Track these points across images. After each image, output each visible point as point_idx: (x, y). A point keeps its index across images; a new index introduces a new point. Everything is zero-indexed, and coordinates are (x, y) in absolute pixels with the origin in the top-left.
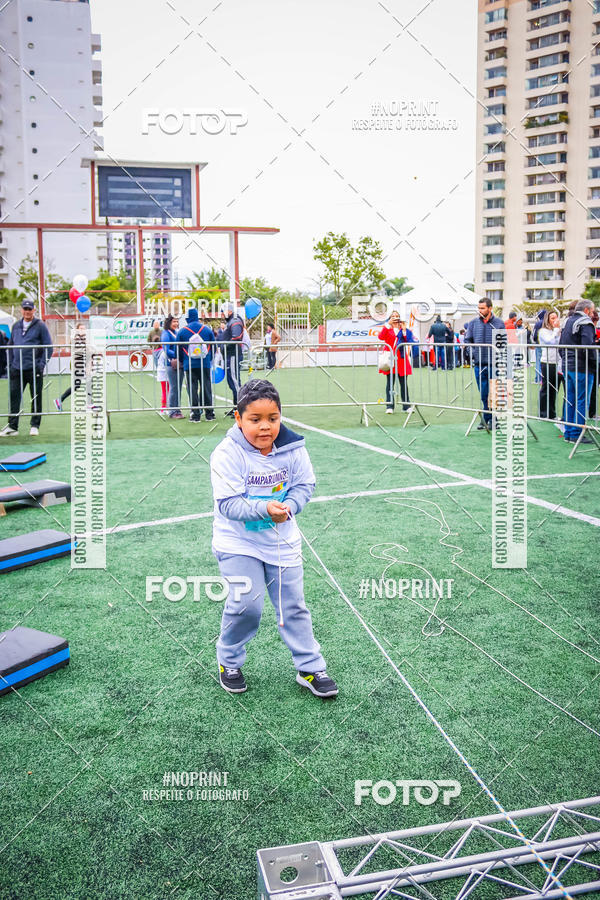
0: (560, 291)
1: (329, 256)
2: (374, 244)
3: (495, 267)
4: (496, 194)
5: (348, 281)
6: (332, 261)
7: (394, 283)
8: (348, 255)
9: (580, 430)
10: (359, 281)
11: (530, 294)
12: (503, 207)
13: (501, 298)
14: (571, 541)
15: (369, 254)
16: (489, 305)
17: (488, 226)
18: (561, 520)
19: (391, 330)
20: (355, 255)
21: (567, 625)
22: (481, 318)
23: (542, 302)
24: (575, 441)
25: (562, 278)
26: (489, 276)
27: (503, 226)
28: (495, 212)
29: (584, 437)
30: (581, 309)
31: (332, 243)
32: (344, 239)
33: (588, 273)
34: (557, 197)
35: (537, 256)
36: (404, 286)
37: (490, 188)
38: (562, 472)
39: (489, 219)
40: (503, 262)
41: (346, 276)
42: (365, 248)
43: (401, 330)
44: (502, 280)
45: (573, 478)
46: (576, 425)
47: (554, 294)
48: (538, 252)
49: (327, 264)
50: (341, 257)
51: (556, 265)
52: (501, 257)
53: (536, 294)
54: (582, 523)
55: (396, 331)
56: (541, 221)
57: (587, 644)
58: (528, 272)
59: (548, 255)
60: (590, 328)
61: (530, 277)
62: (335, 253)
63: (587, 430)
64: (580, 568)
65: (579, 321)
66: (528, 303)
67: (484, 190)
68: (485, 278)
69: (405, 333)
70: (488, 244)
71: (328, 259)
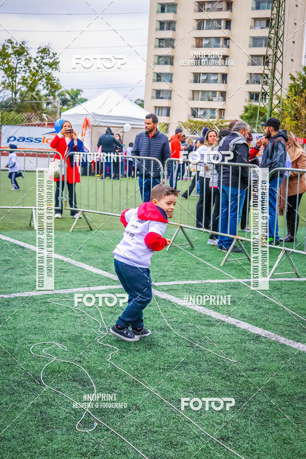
0: (222, 111)
1: (8, 63)
2: (51, 55)
3: (164, 86)
4: (168, 16)
5: (24, 89)
6: (10, 68)
7: (69, 94)
8: (26, 64)
9: (231, 240)
10: (36, 89)
11: (194, 113)
12: (174, 30)
13: (168, 115)
14: (218, 343)
15: (46, 64)
16: (155, 121)
17: (160, 47)
18: (210, 323)
19: (63, 140)
20: (33, 65)
21: (211, 421)
22: (147, 133)
23: (205, 120)
24: (227, 250)
25: (224, 100)
26: (158, 94)
27: (173, 47)
28: (166, 34)
29: (235, 247)
30: (238, 130)
31: (10, 51)
32: (23, 48)
33: (247, 97)
34: (223, 24)
35: (203, 78)
36: (79, 97)
37: (163, 10)
38: (213, 279)
39: (161, 40)
40: (171, 81)
41: (23, 83)
42: (43, 58)
43: (73, 140)
44: (170, 98)
45: (223, 284)
46: (228, 235)
47: (217, 114)
48: (204, 74)
49: (6, 71)
50: (19, 66)
51: (219, 87)
52: (170, 77)
53: (200, 113)
54: (229, 326)
55: (68, 140)
56: (208, 46)
57: (228, 439)
58: (193, 92)
59: (212, 78)
60: (245, 147)
61: (196, 96)
62: (13, 61)
63: (238, 240)
64: (225, 367)
65: (235, 141)
66: (192, 121)
67: (158, 12)
68: (155, 95)
69: (76, 143)
70: (159, 63)
71: (6, 66)
